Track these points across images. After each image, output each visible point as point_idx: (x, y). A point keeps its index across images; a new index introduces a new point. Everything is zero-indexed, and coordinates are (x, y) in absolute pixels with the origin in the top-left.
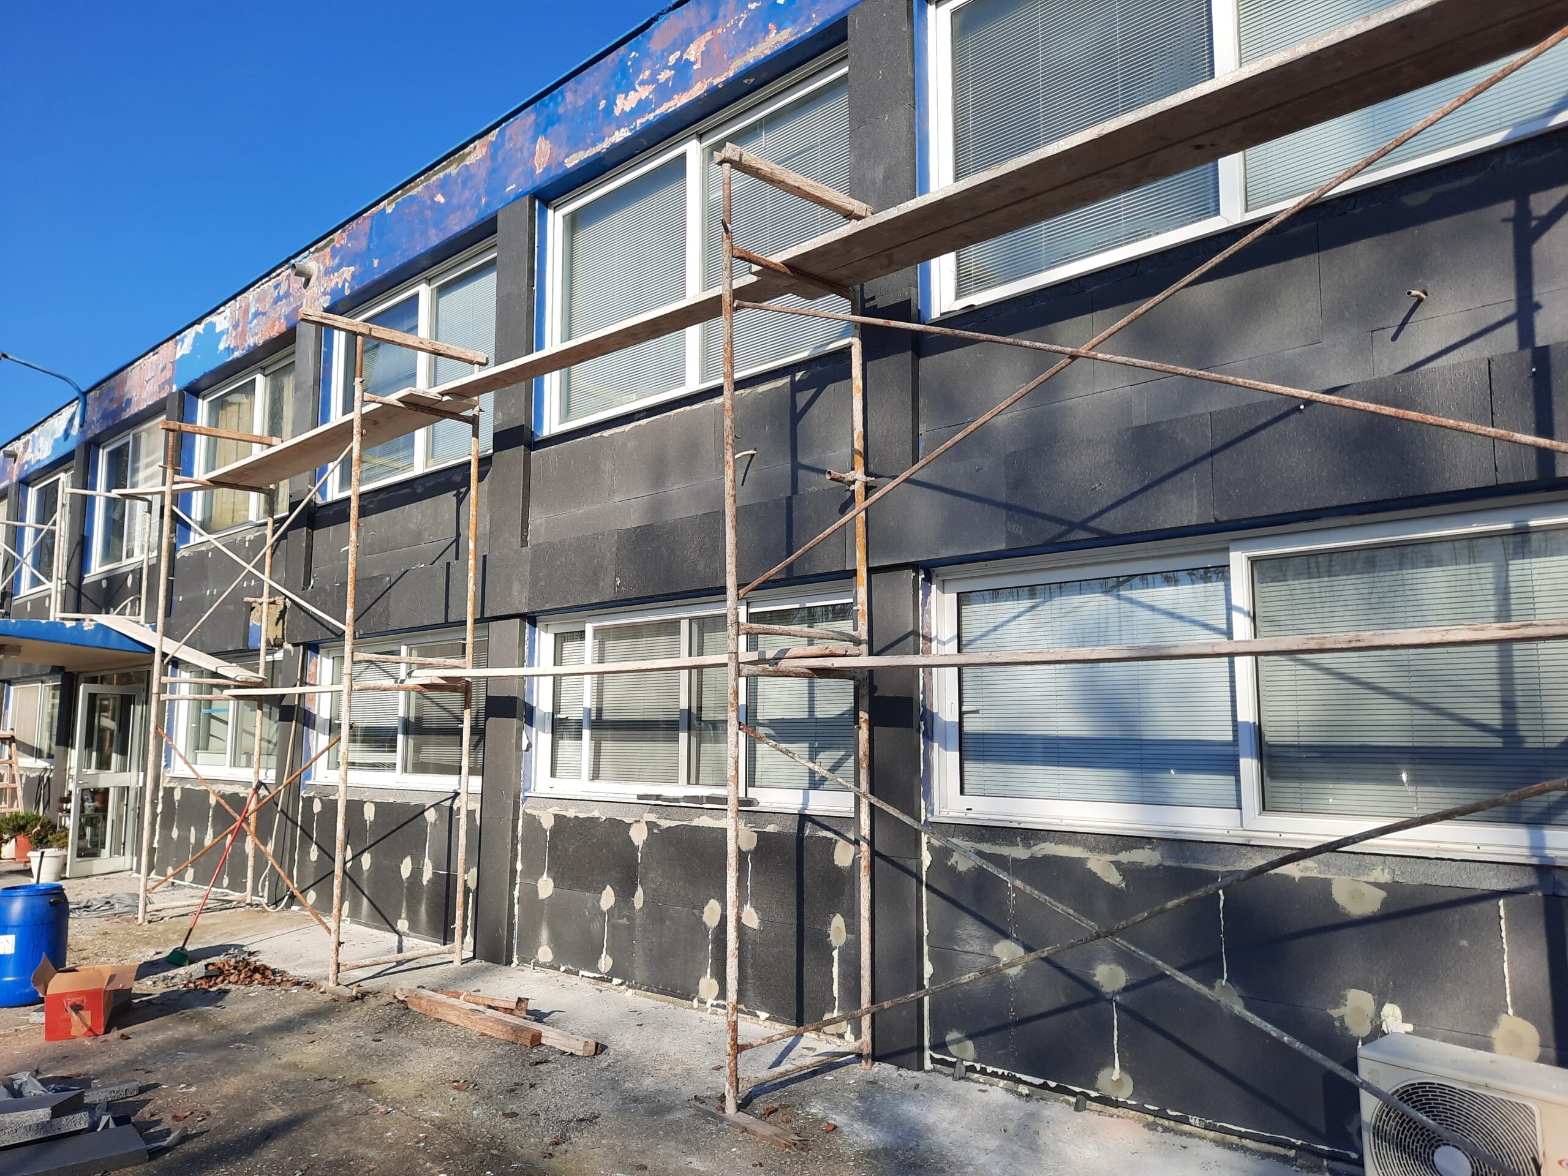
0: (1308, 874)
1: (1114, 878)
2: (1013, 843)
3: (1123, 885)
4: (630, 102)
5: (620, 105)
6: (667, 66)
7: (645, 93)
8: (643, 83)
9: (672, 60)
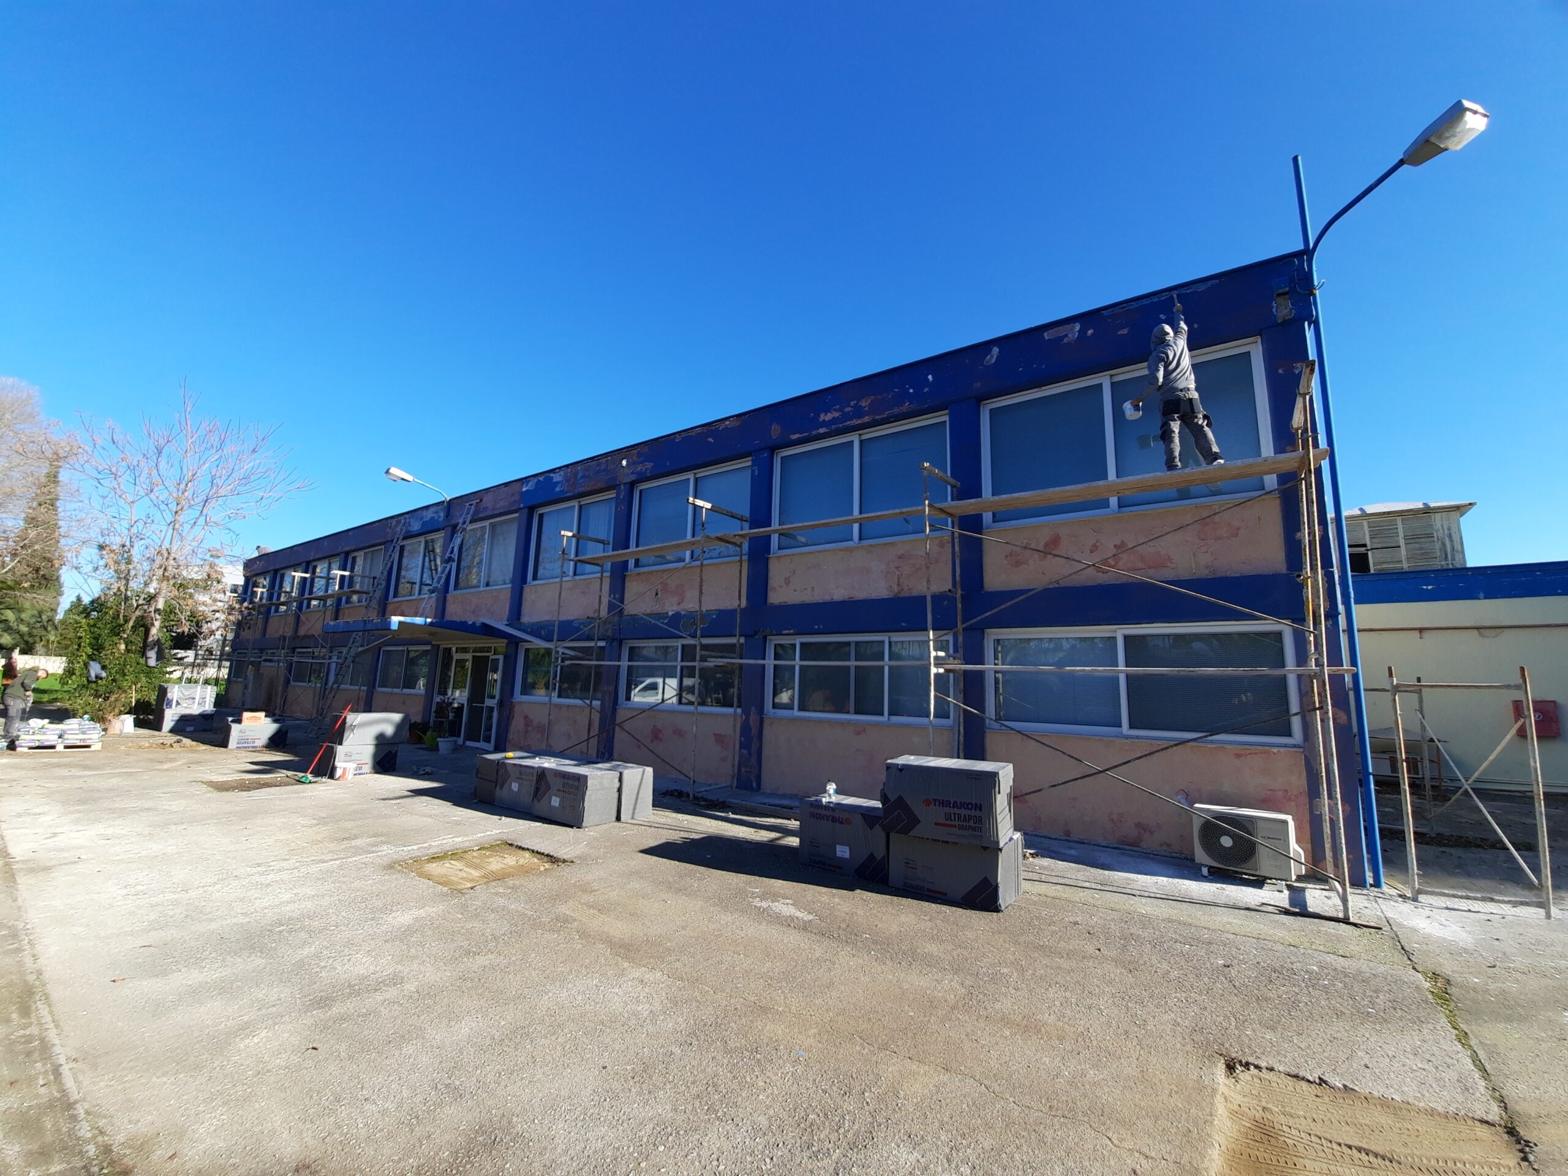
4: (828, 417)
5: (822, 417)
6: (849, 406)
7: (836, 415)
8: (835, 410)
9: (852, 403)
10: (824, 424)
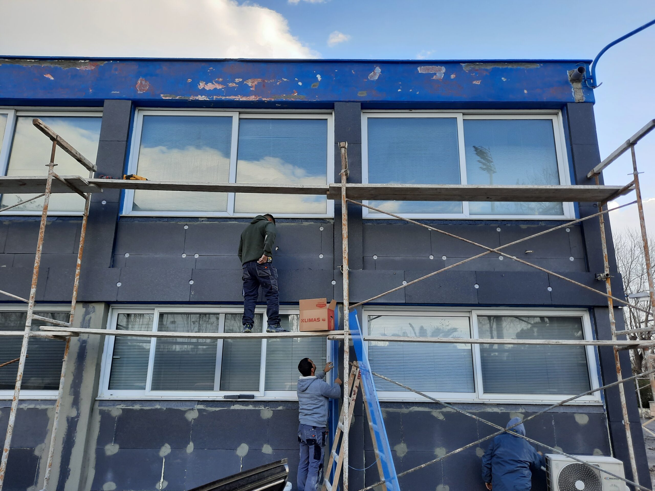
0: (503, 411)
1: (441, 417)
2: (401, 408)
3: (444, 419)
4: (210, 87)
5: (202, 85)
6: (233, 81)
7: (219, 87)
8: (217, 82)
9: (237, 80)
10: (204, 91)
